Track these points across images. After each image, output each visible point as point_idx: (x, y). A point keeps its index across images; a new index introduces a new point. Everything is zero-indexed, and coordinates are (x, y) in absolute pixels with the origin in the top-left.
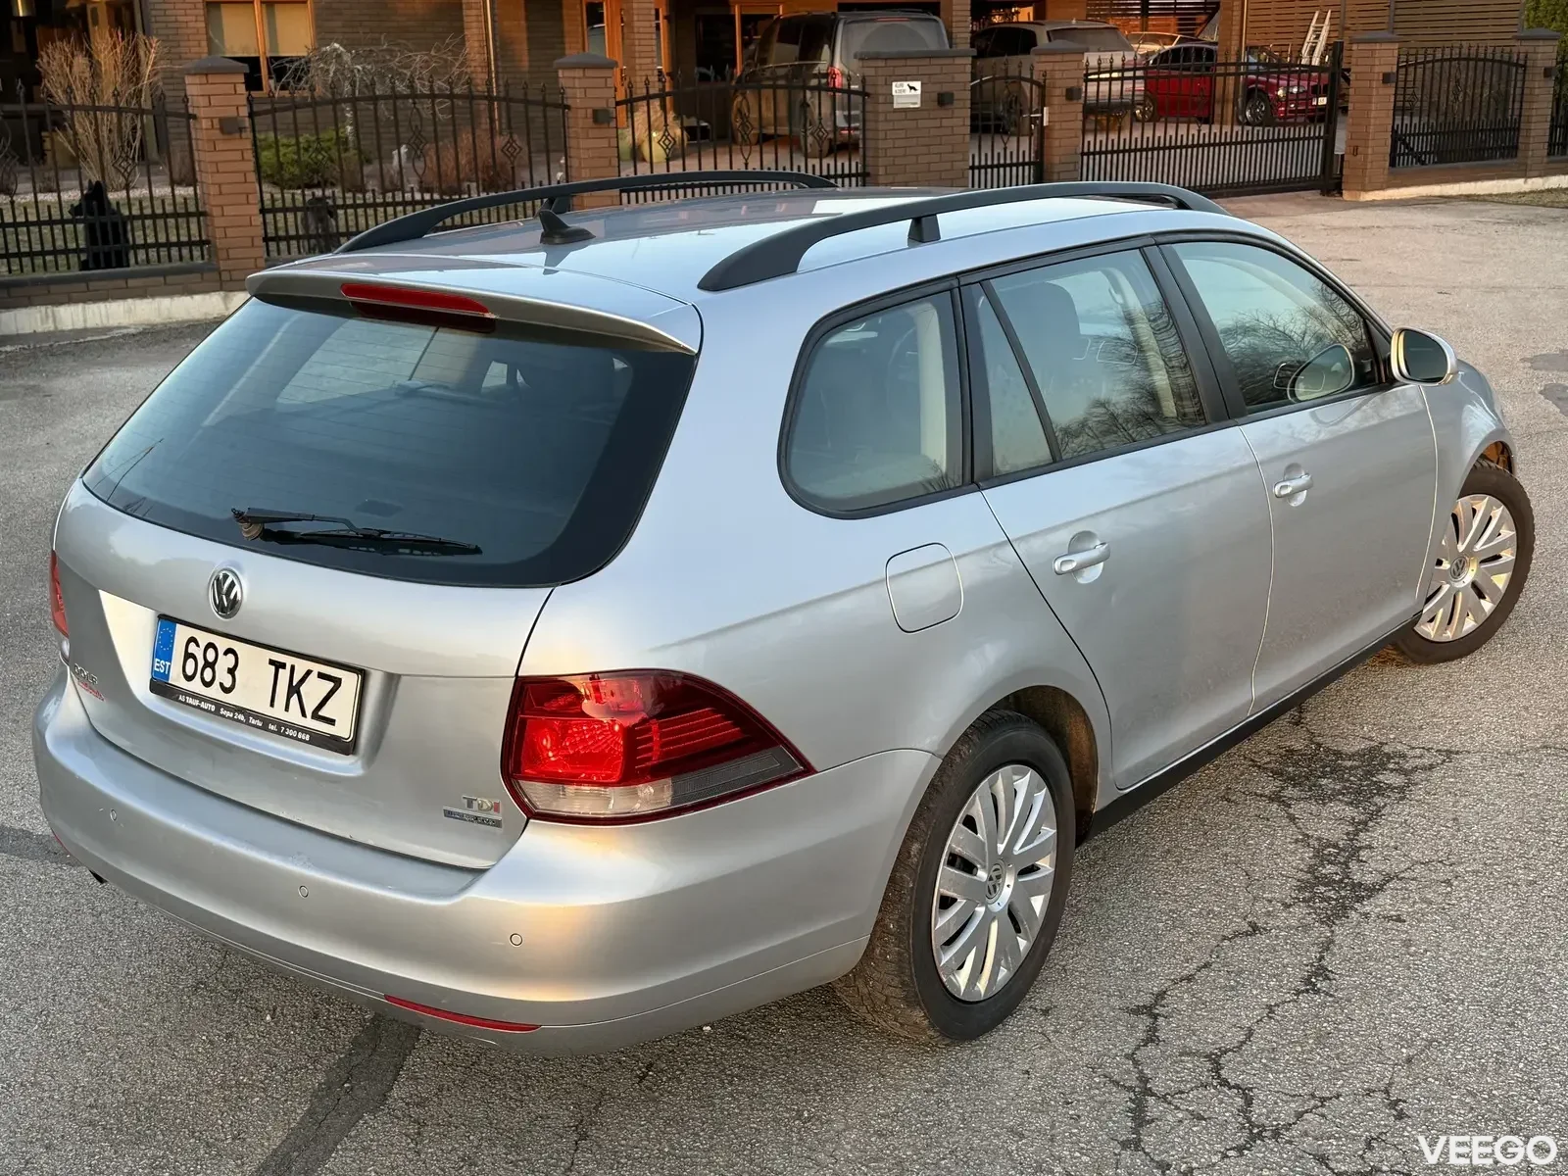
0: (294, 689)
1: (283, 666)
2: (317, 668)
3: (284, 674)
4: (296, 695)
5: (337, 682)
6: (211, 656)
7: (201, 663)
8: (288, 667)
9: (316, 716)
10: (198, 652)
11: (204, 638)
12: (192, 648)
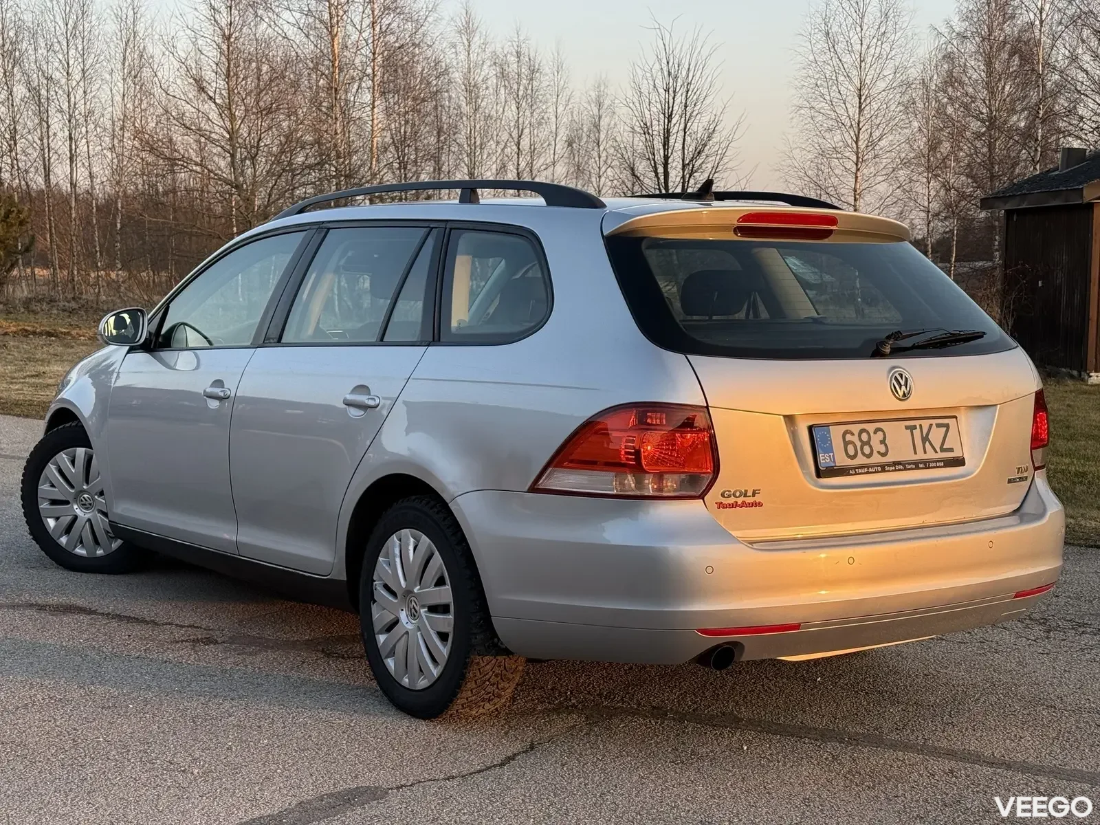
0: (925, 439)
1: (915, 427)
2: (934, 422)
3: (917, 432)
4: (927, 442)
5: (947, 426)
6: (865, 437)
7: (858, 444)
8: (918, 427)
9: (942, 450)
10: (855, 439)
11: (856, 429)
12: (848, 437)
